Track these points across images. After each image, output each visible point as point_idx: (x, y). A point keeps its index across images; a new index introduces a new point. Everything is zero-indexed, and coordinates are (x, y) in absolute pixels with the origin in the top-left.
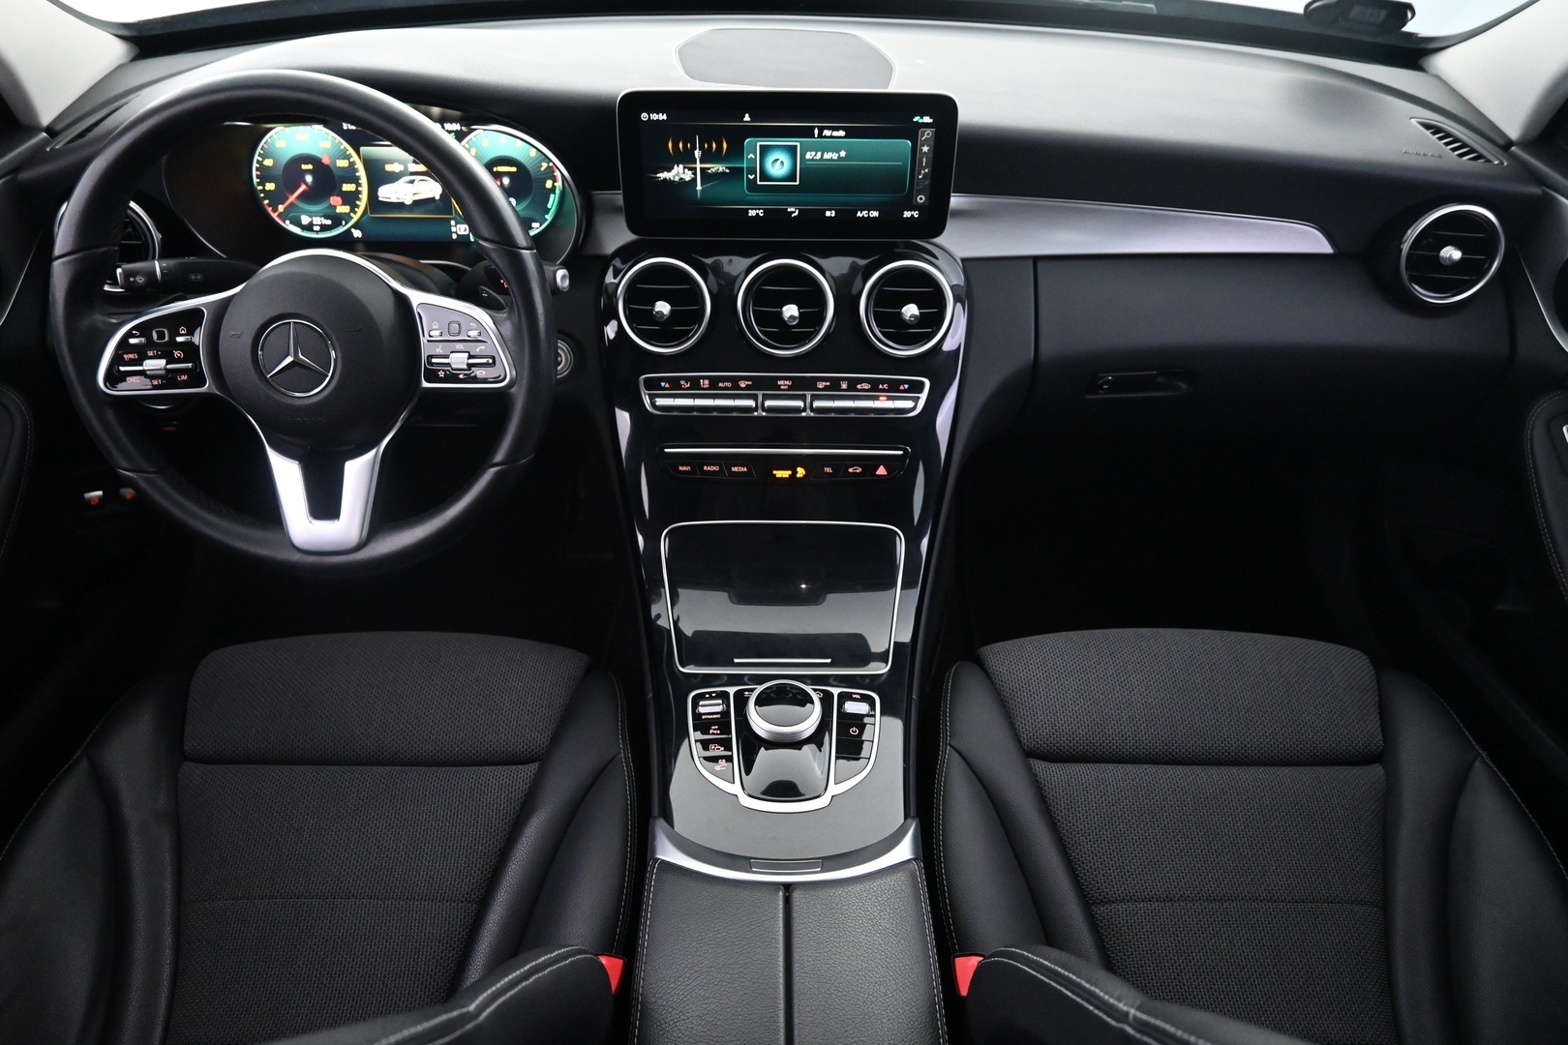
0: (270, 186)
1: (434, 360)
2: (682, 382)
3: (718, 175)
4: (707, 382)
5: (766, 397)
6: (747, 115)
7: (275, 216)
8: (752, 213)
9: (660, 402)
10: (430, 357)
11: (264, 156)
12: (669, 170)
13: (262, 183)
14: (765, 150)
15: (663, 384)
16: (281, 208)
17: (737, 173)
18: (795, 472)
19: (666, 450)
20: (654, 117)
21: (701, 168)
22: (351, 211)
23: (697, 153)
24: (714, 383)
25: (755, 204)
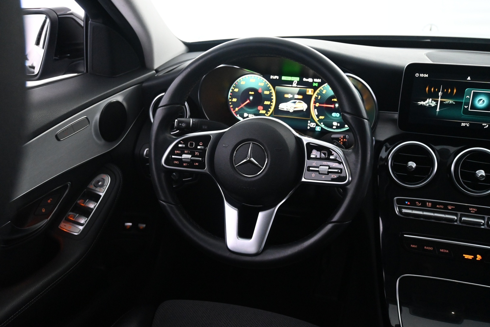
0: (235, 100)
1: (311, 169)
2: (417, 203)
3: (449, 104)
4: (430, 204)
5: (462, 216)
6: (469, 77)
7: (233, 112)
8: (463, 124)
9: (404, 211)
10: (309, 167)
11: (235, 87)
12: (424, 101)
13: (231, 98)
14: (475, 95)
15: (407, 202)
16: (237, 109)
17: (459, 104)
18: (476, 257)
19: (405, 235)
20: (422, 75)
21: (441, 101)
22: (266, 113)
23: (440, 94)
24: (434, 205)
25: (465, 120)
